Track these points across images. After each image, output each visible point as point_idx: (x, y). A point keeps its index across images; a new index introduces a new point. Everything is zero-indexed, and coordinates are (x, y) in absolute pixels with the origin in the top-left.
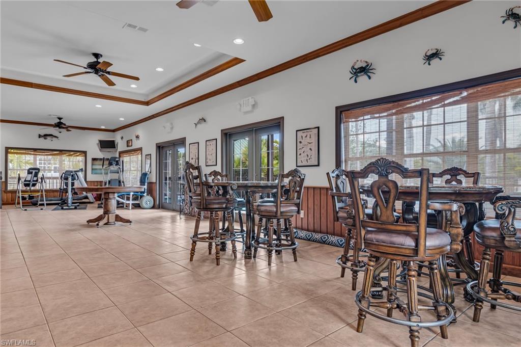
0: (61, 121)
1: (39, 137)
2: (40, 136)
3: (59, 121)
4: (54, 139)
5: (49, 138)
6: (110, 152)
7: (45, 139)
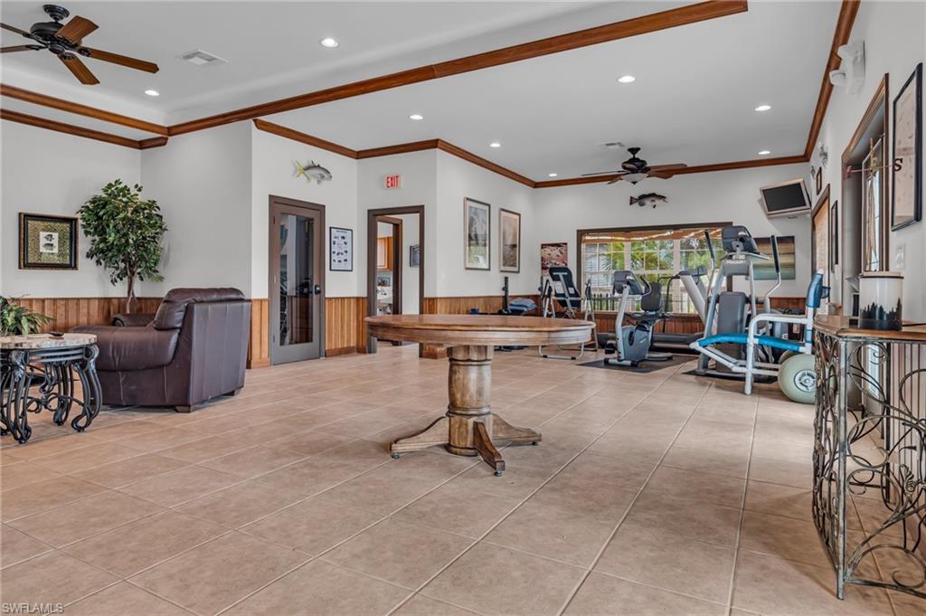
0: (637, 156)
1: (631, 203)
2: (632, 201)
3: (632, 156)
4: (658, 202)
5: (648, 202)
6: (795, 217)
7: (642, 205)
